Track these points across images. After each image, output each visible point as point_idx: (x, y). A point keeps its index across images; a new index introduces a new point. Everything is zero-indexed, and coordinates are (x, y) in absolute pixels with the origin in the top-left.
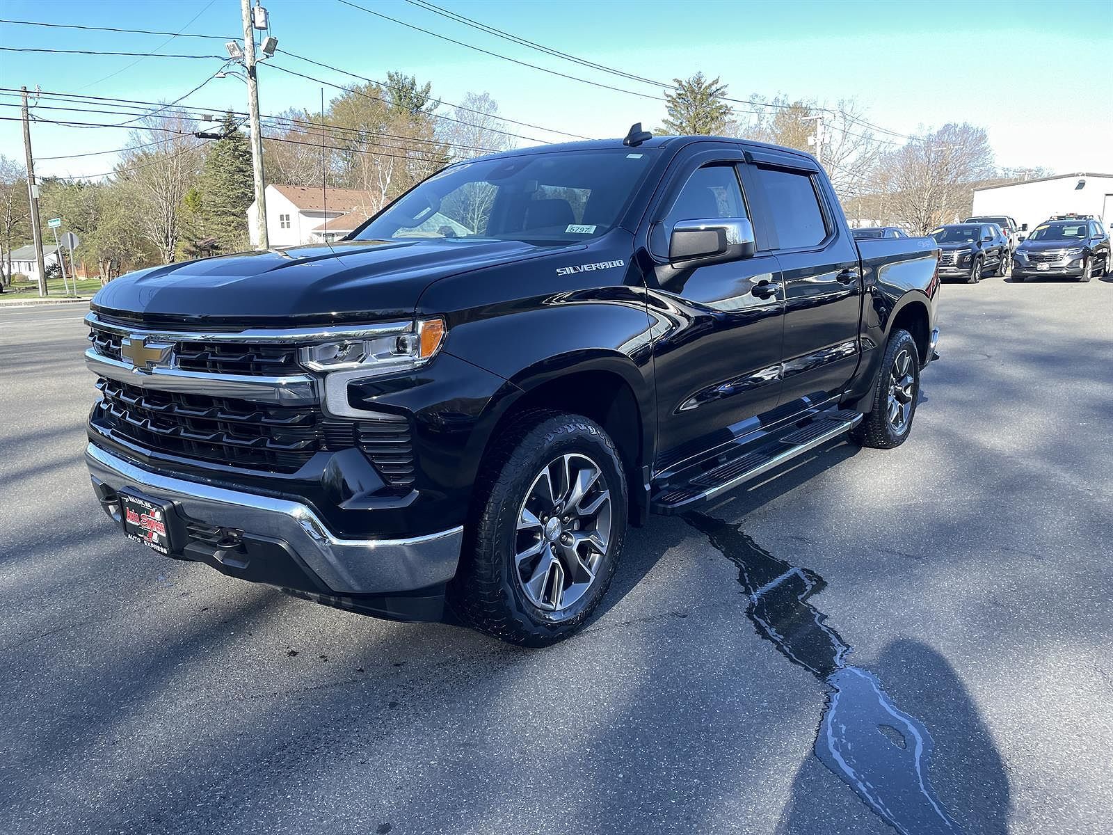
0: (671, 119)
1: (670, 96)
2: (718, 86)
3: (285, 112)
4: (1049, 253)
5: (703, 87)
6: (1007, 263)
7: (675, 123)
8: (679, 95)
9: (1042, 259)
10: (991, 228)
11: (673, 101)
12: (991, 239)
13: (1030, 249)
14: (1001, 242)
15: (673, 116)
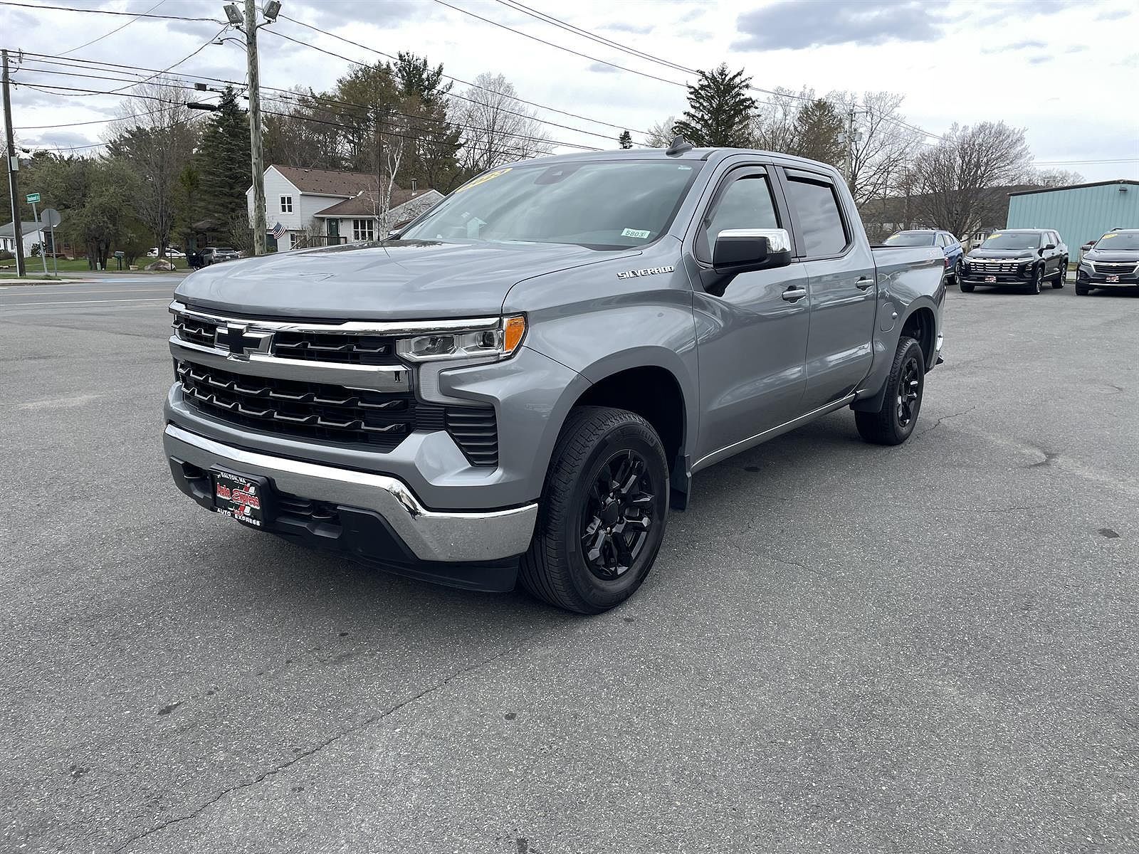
0: (692, 111)
1: (693, 87)
2: (743, 77)
5: (727, 79)
7: (697, 115)
8: (702, 86)
11: (696, 92)
15: (695, 108)
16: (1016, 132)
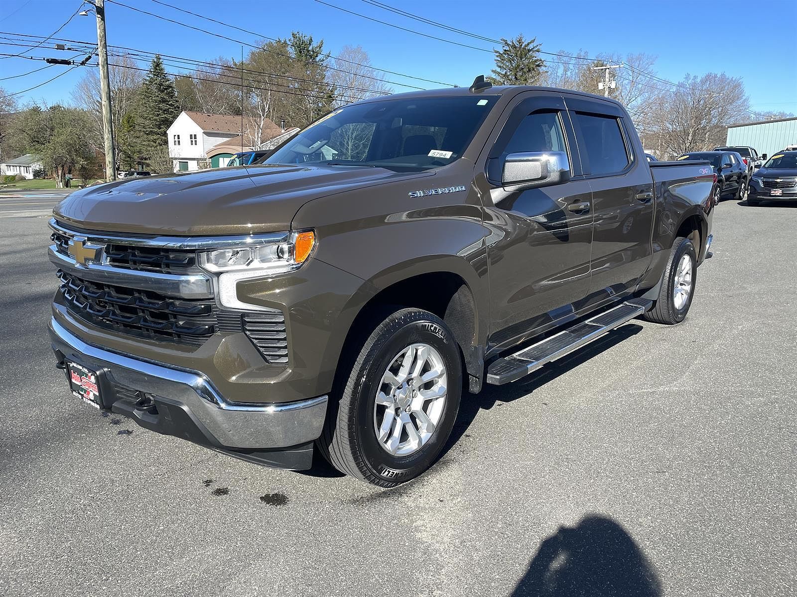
0: (498, 70)
1: (499, 52)
2: (535, 44)
3: (216, 60)
4: (781, 180)
5: (523, 45)
6: (745, 187)
7: (502, 73)
8: (505, 50)
9: (775, 185)
10: (732, 156)
11: (501, 55)
12: (731, 165)
13: (765, 176)
14: (740, 169)
15: (500, 67)
16: (734, 80)
